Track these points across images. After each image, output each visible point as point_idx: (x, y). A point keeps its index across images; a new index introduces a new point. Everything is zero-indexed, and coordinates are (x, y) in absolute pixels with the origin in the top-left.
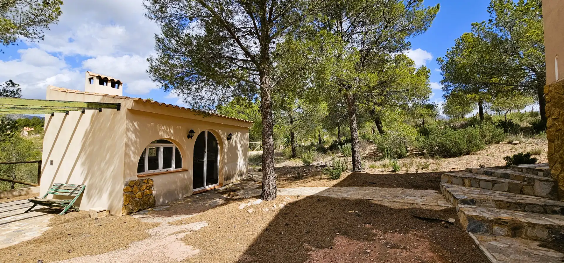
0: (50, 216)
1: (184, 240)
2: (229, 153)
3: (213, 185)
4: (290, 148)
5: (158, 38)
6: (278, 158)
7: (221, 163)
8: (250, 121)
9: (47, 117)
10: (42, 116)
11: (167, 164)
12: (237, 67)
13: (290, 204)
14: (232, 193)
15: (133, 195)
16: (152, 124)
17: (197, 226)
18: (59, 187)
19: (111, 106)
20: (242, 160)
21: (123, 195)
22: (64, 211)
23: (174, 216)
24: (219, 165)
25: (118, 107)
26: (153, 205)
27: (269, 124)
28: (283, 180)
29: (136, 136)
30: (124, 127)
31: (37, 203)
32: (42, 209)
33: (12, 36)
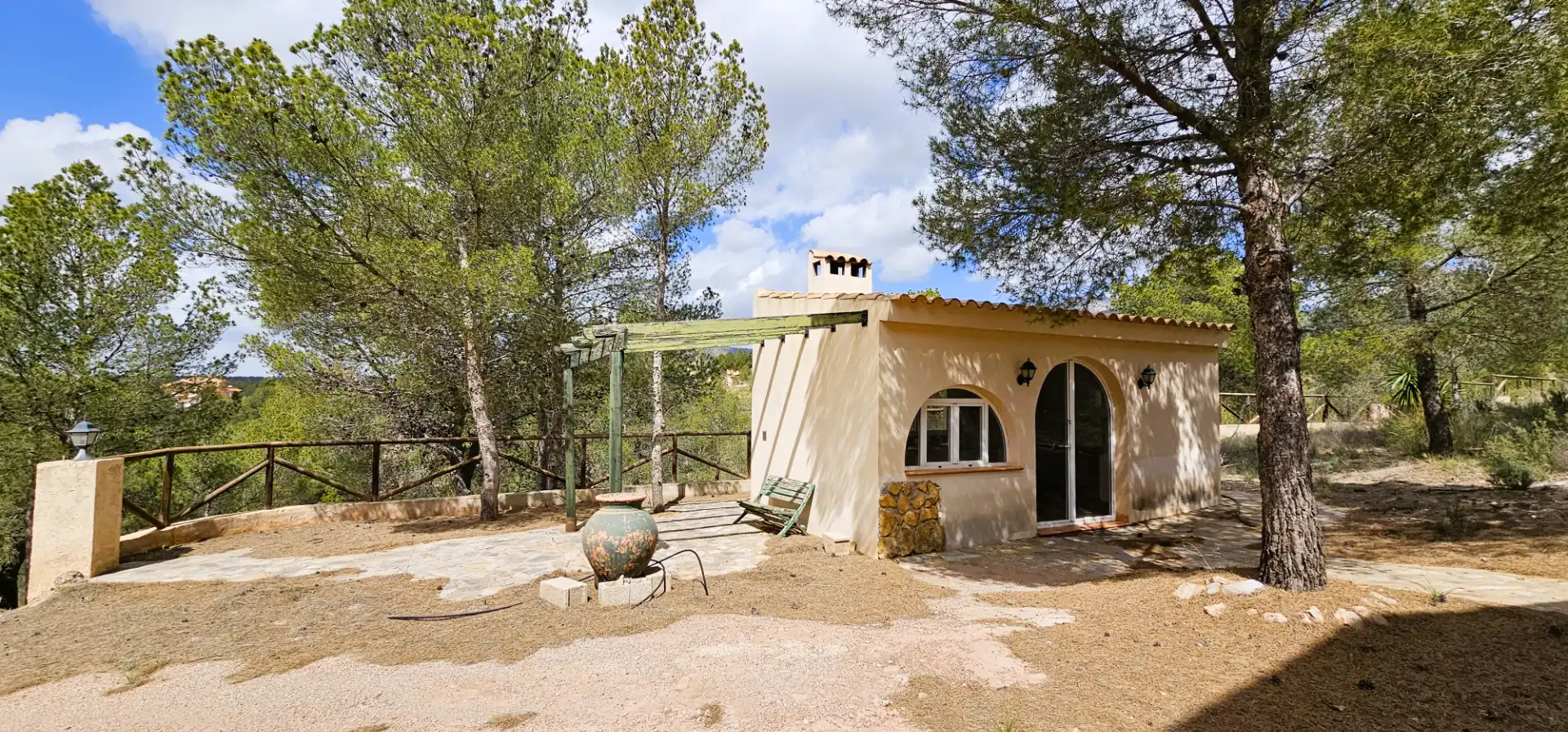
0: (765, 537)
1: (1007, 641)
2: (1148, 428)
3: (1098, 519)
4: (1420, 417)
5: (935, 143)
6: (1360, 451)
7: (1120, 456)
8: (1220, 325)
9: (755, 347)
10: (748, 347)
11: (970, 450)
12: (1156, 164)
13: (1392, 618)
14: (1157, 549)
15: (898, 516)
16: (931, 351)
17: (1046, 618)
18: (776, 484)
19: (851, 318)
20: (1196, 450)
21: (880, 512)
22: (784, 531)
23: (990, 581)
24: (1116, 464)
25: (863, 318)
26: (940, 547)
27: (1282, 329)
28: (1374, 533)
29: (900, 380)
30: (874, 363)
31: (749, 509)
32: (755, 521)
33: (708, 211)
